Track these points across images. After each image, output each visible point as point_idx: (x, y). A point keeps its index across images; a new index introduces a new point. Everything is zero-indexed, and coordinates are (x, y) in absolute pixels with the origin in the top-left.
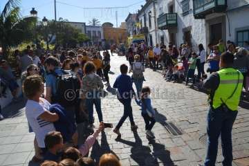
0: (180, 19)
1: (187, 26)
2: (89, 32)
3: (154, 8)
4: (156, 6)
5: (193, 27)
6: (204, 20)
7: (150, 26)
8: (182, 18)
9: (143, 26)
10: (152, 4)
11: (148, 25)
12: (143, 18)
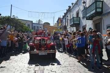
0: (81, 20)
1: (84, 24)
2: (35, 27)
3: (70, 15)
4: (71, 14)
5: (87, 25)
6: (92, 21)
7: (68, 25)
8: (82, 20)
9: (65, 25)
10: (69, 12)
11: (67, 25)
12: (65, 20)
